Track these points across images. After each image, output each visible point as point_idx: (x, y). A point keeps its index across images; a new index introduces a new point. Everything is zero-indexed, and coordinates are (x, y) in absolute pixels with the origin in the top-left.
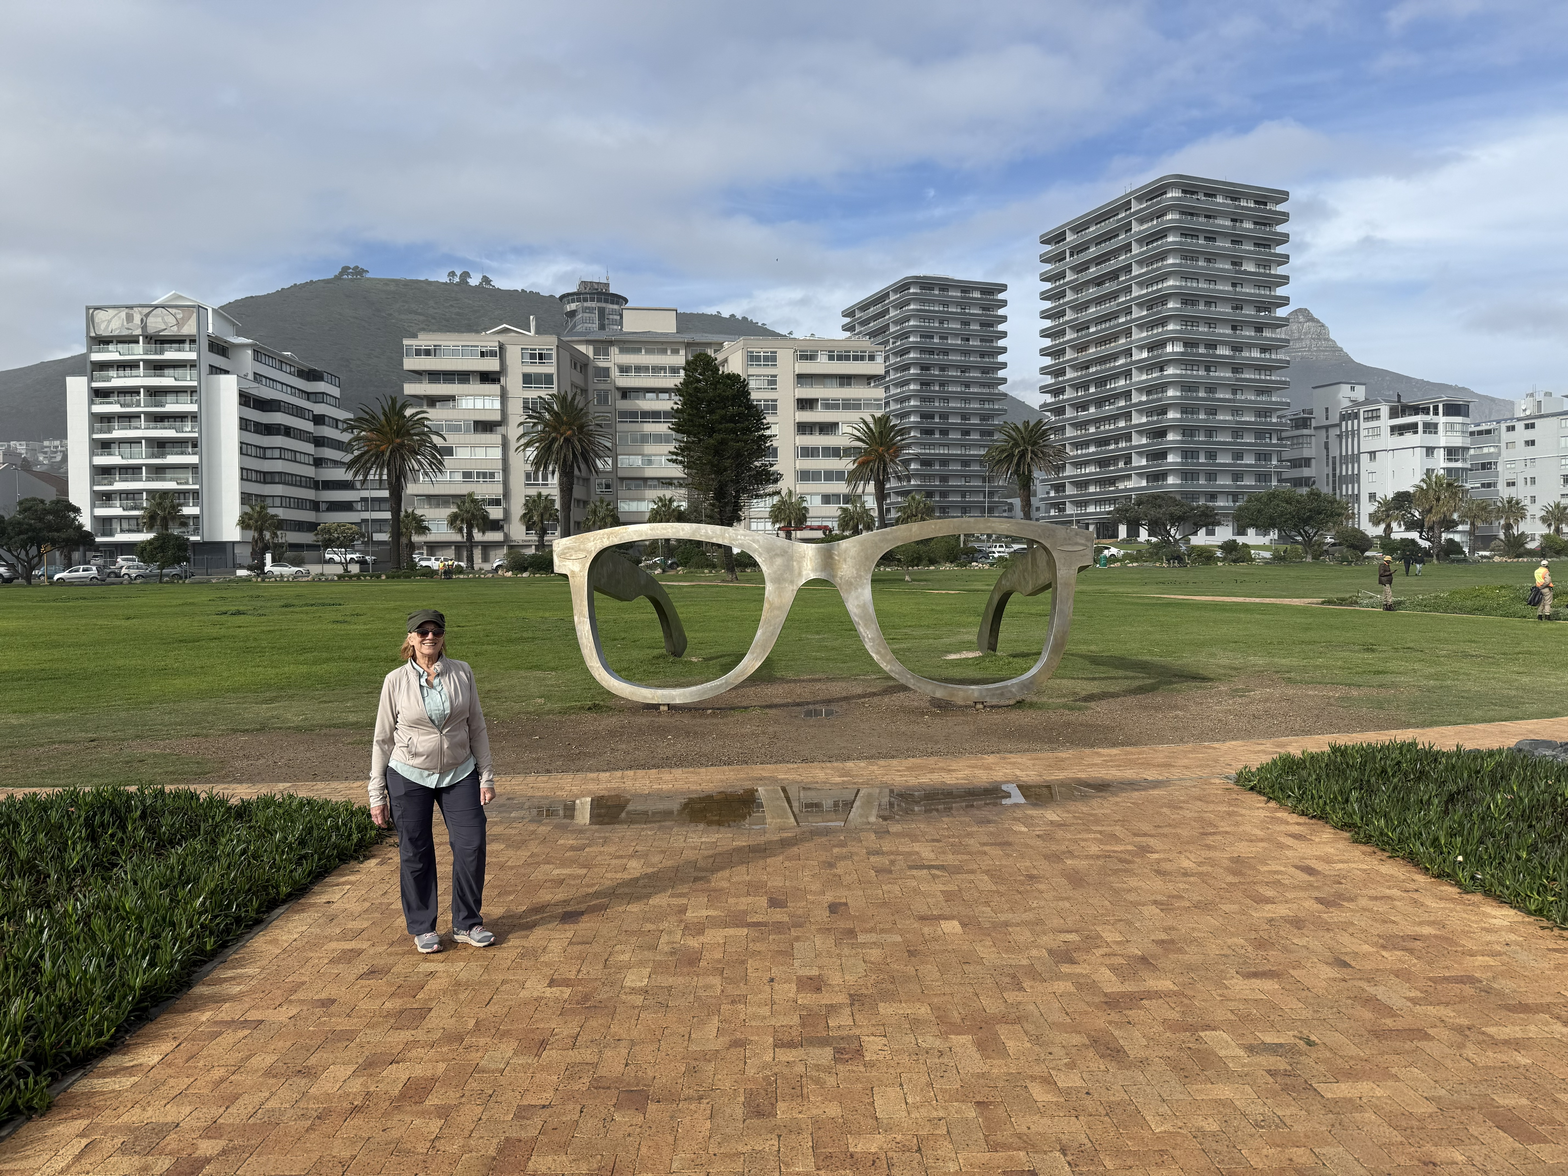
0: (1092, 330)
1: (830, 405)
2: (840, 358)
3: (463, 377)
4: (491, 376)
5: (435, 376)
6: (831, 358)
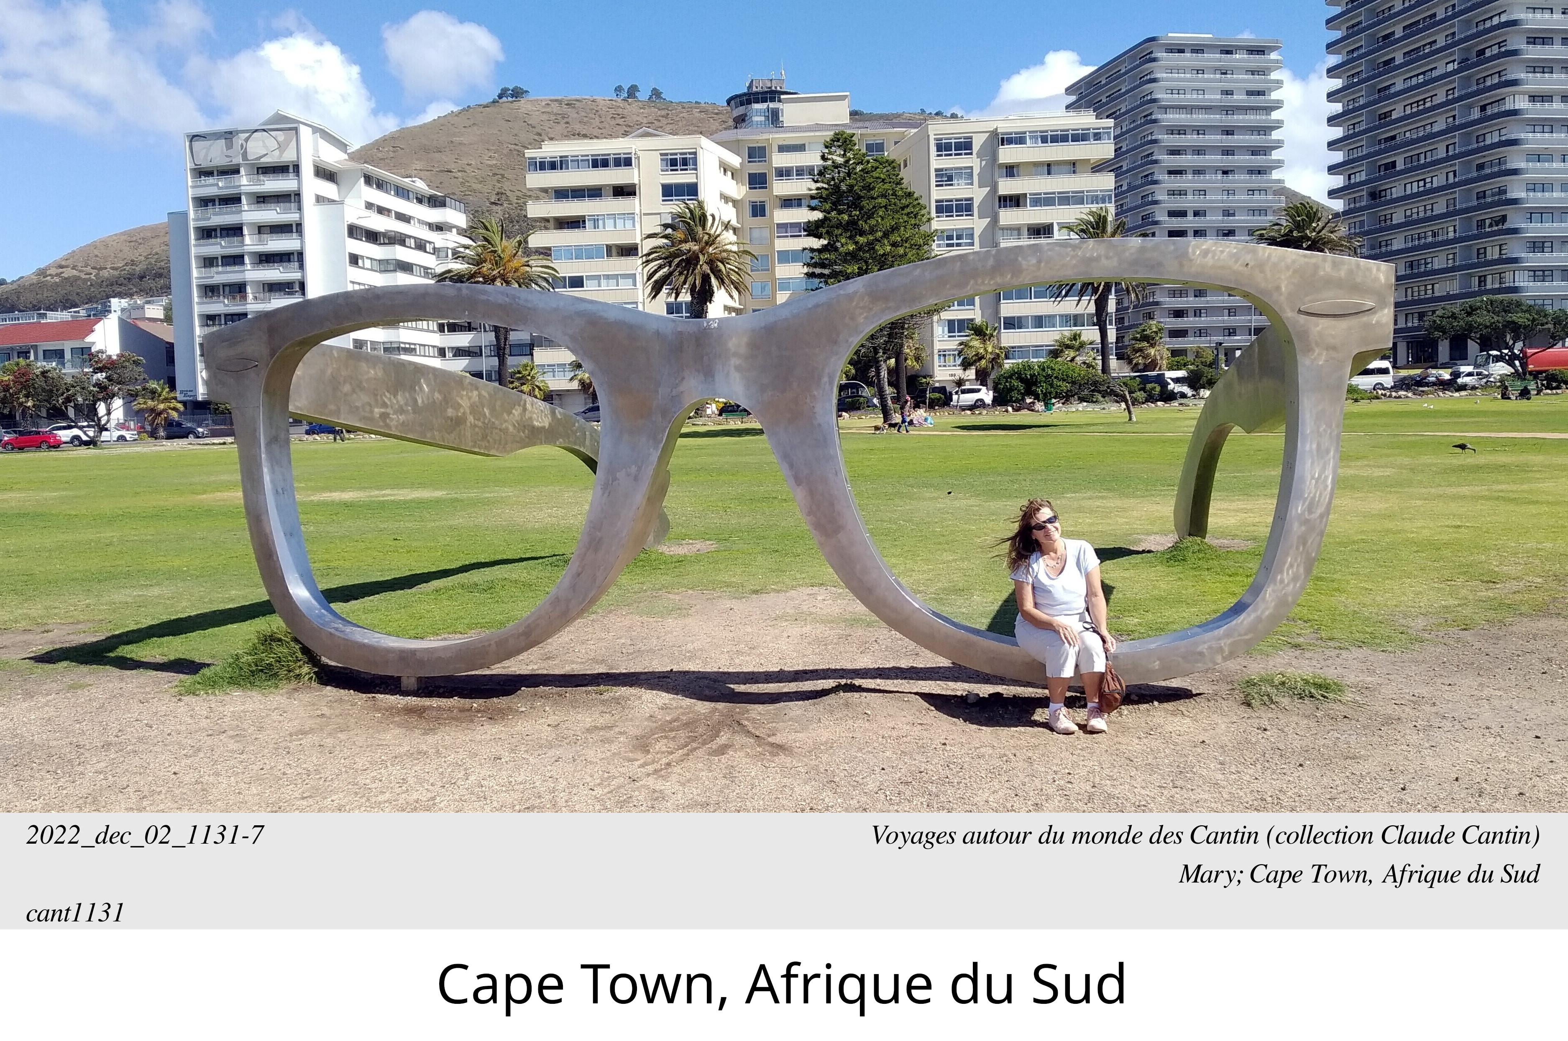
1: (1041, 200)
2: (1055, 139)
3: (595, 192)
4: (627, 190)
5: (562, 193)
6: (1044, 140)
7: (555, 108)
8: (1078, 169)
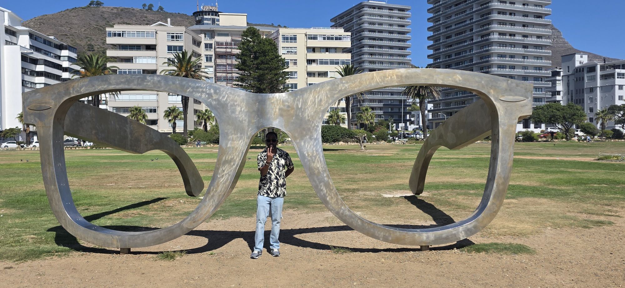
0: (453, 27)
1: (323, 62)
2: (329, 38)
3: (138, 47)
4: (151, 47)
5: (123, 47)
6: (324, 39)
7: (115, 11)
8: (337, 51)
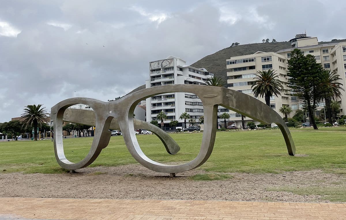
3: (244, 68)
4: (253, 67)
5: (236, 69)
